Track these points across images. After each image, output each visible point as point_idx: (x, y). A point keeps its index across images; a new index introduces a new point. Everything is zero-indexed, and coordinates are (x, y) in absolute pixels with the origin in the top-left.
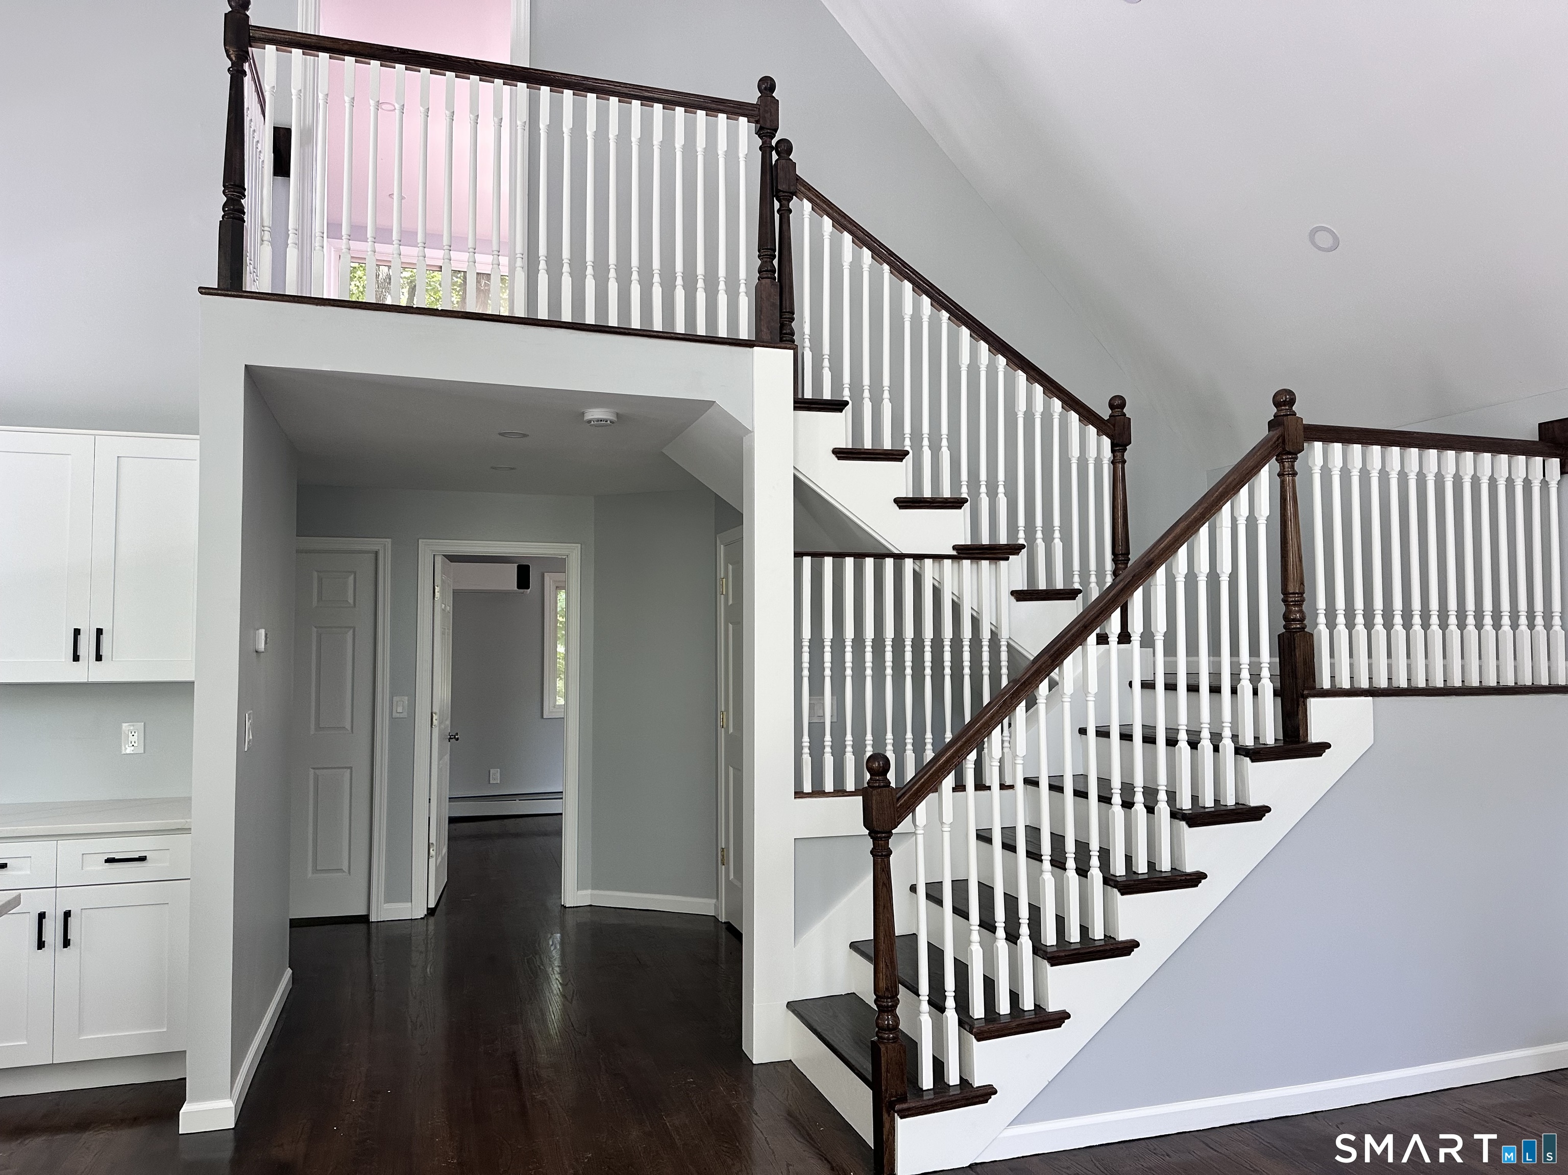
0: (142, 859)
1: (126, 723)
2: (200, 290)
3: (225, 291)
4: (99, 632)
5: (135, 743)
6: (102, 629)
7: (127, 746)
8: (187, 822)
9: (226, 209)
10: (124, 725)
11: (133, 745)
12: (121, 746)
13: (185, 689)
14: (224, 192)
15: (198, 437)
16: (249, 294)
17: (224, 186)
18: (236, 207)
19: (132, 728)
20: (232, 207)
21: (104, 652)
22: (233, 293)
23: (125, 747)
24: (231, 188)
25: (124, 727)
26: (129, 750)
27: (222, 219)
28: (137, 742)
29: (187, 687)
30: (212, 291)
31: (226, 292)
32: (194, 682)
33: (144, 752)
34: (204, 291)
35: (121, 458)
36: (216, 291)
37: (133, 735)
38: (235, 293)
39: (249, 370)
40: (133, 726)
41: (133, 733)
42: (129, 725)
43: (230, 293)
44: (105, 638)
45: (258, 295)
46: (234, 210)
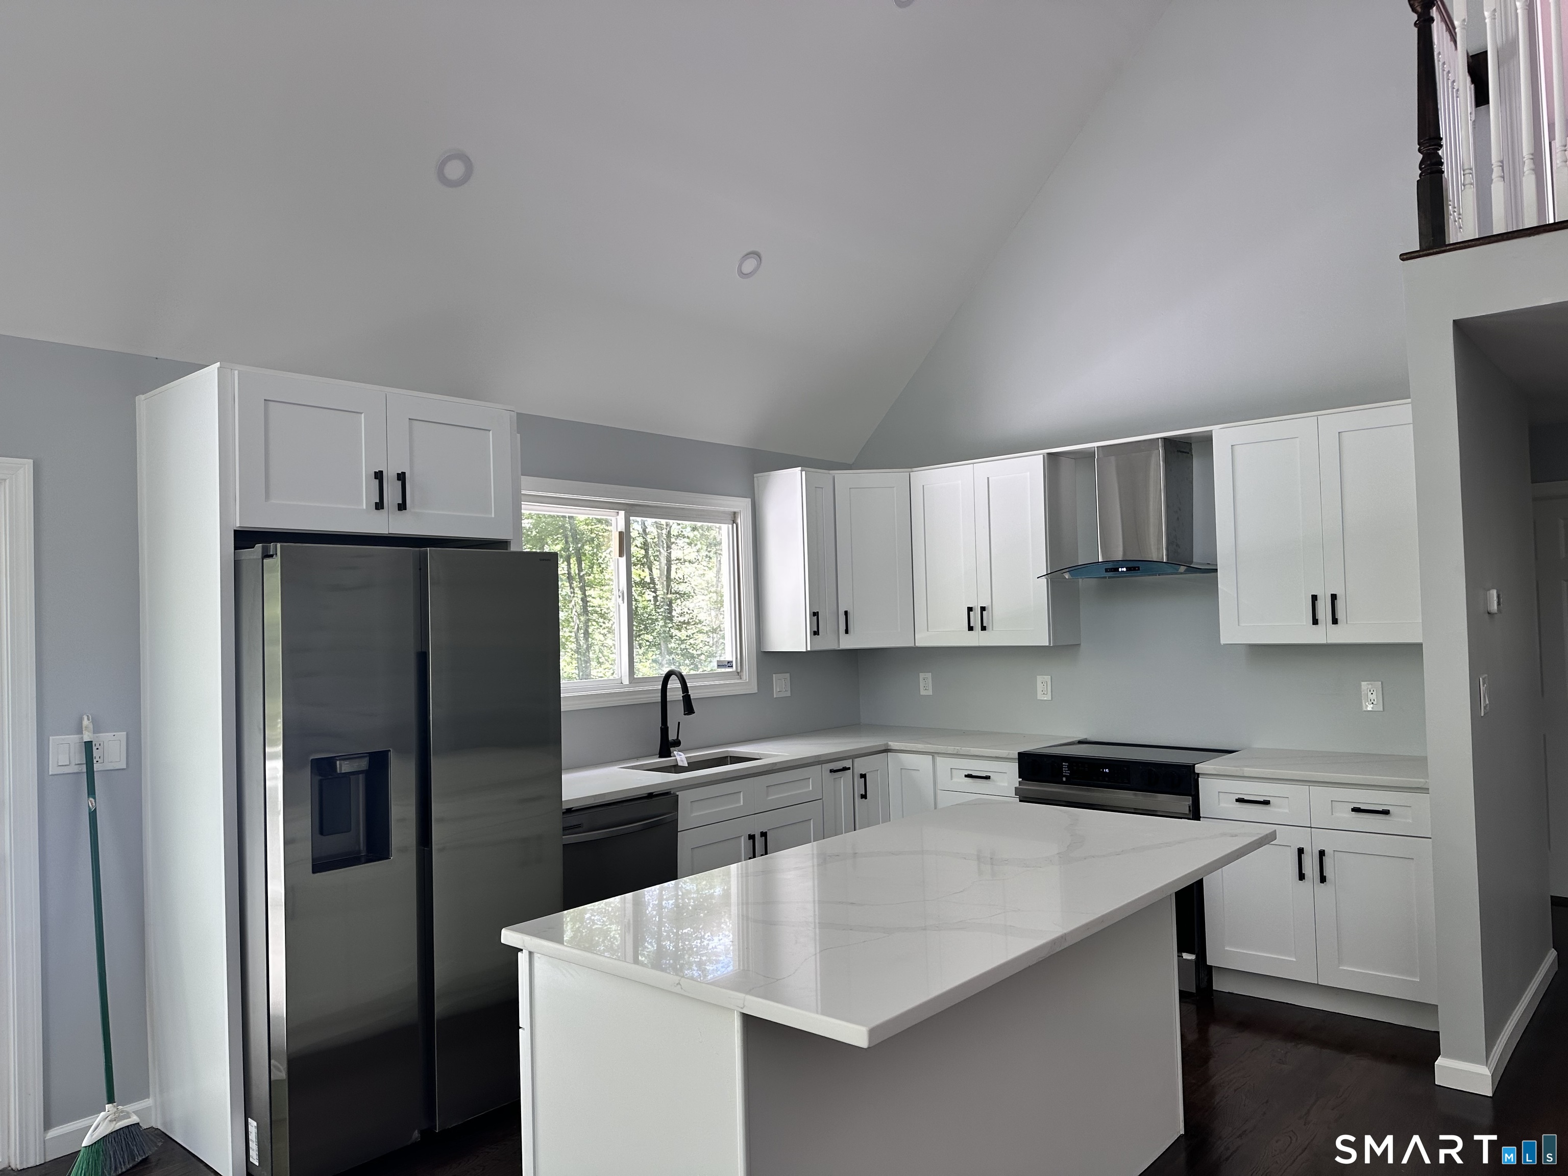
0: (1386, 812)
1: (1364, 681)
2: (1401, 257)
3: (1426, 250)
4: (1334, 597)
5: (1374, 700)
6: (1336, 595)
7: (1367, 704)
8: (1426, 781)
9: (1423, 166)
10: (1363, 683)
11: (1373, 703)
12: (1362, 703)
13: (1413, 651)
14: (1419, 150)
15: (1409, 400)
16: (1452, 247)
17: (1419, 144)
18: (1434, 161)
19: (1370, 686)
20: (1429, 162)
21: (1340, 615)
22: (1435, 250)
23: (1366, 704)
24: (1427, 143)
25: (1363, 687)
26: (1370, 708)
27: (1419, 179)
28: (1375, 700)
29: (1416, 648)
30: (1413, 255)
31: (1428, 252)
32: (1422, 644)
33: (1383, 709)
34: (1405, 257)
35: (1342, 433)
36: (1417, 254)
37: (1372, 694)
38: (1437, 250)
39: (1459, 325)
40: (1372, 684)
41: (1372, 692)
42: (1367, 684)
43: (1432, 251)
44: (1340, 603)
45: (1462, 245)
46: (1432, 164)
